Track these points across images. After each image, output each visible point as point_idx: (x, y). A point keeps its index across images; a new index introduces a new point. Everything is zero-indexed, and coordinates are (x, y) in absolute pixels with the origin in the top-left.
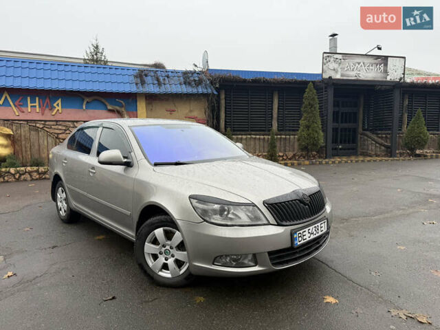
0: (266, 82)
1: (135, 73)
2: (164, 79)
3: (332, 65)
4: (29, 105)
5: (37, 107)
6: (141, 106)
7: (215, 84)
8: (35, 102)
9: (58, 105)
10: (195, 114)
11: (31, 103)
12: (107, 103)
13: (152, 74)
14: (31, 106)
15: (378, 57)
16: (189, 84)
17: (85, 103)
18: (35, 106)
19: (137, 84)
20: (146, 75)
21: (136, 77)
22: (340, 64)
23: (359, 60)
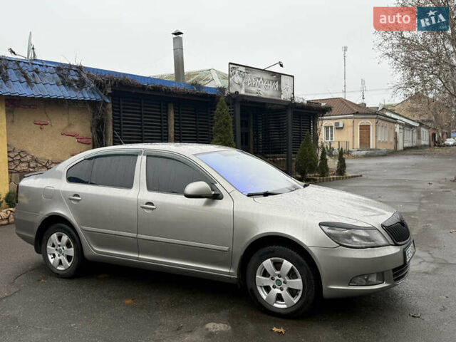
2: (34, 76)
3: (237, 79)
15: (274, 73)
16: (70, 85)
20: (6, 67)
22: (244, 77)
23: (258, 75)
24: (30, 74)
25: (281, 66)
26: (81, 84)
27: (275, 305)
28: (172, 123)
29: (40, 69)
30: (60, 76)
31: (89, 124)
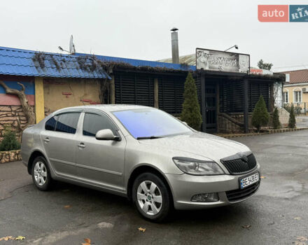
0: (152, 70)
1: (31, 56)
2: (61, 64)
3: (203, 59)
6: (39, 90)
7: (109, 70)
10: (90, 97)
12: (6, 86)
13: (49, 58)
15: (233, 54)
16: (85, 69)
19: (37, 67)
20: (44, 60)
21: (34, 60)
22: (208, 58)
23: (220, 55)
24: (59, 63)
25: (237, 48)
26: (93, 68)
27: (148, 213)
28: (156, 91)
29: (66, 59)
30: (79, 63)
31: (98, 94)
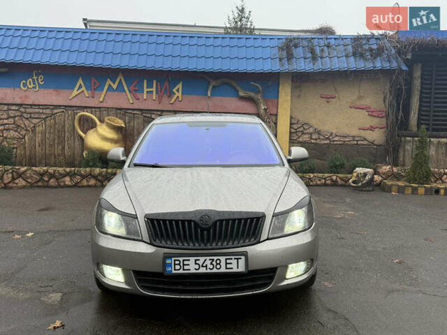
1: (280, 43)
2: (322, 50)
4: (146, 90)
5: (154, 93)
7: (405, 54)
8: (152, 87)
9: (178, 90)
10: (368, 101)
11: (147, 88)
12: (238, 88)
13: (305, 43)
14: (147, 92)
16: (362, 56)
17: (211, 87)
18: (152, 92)
19: (281, 60)
20: (296, 46)
21: (281, 49)
24: (318, 50)
29: (333, 43)
